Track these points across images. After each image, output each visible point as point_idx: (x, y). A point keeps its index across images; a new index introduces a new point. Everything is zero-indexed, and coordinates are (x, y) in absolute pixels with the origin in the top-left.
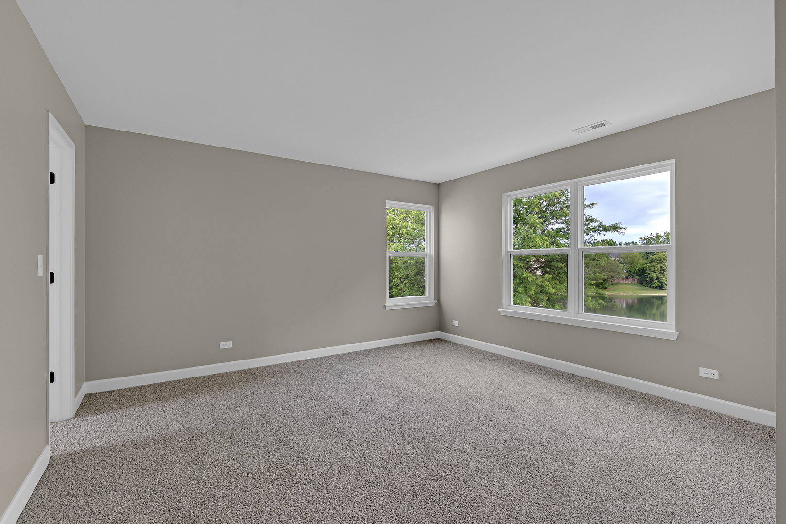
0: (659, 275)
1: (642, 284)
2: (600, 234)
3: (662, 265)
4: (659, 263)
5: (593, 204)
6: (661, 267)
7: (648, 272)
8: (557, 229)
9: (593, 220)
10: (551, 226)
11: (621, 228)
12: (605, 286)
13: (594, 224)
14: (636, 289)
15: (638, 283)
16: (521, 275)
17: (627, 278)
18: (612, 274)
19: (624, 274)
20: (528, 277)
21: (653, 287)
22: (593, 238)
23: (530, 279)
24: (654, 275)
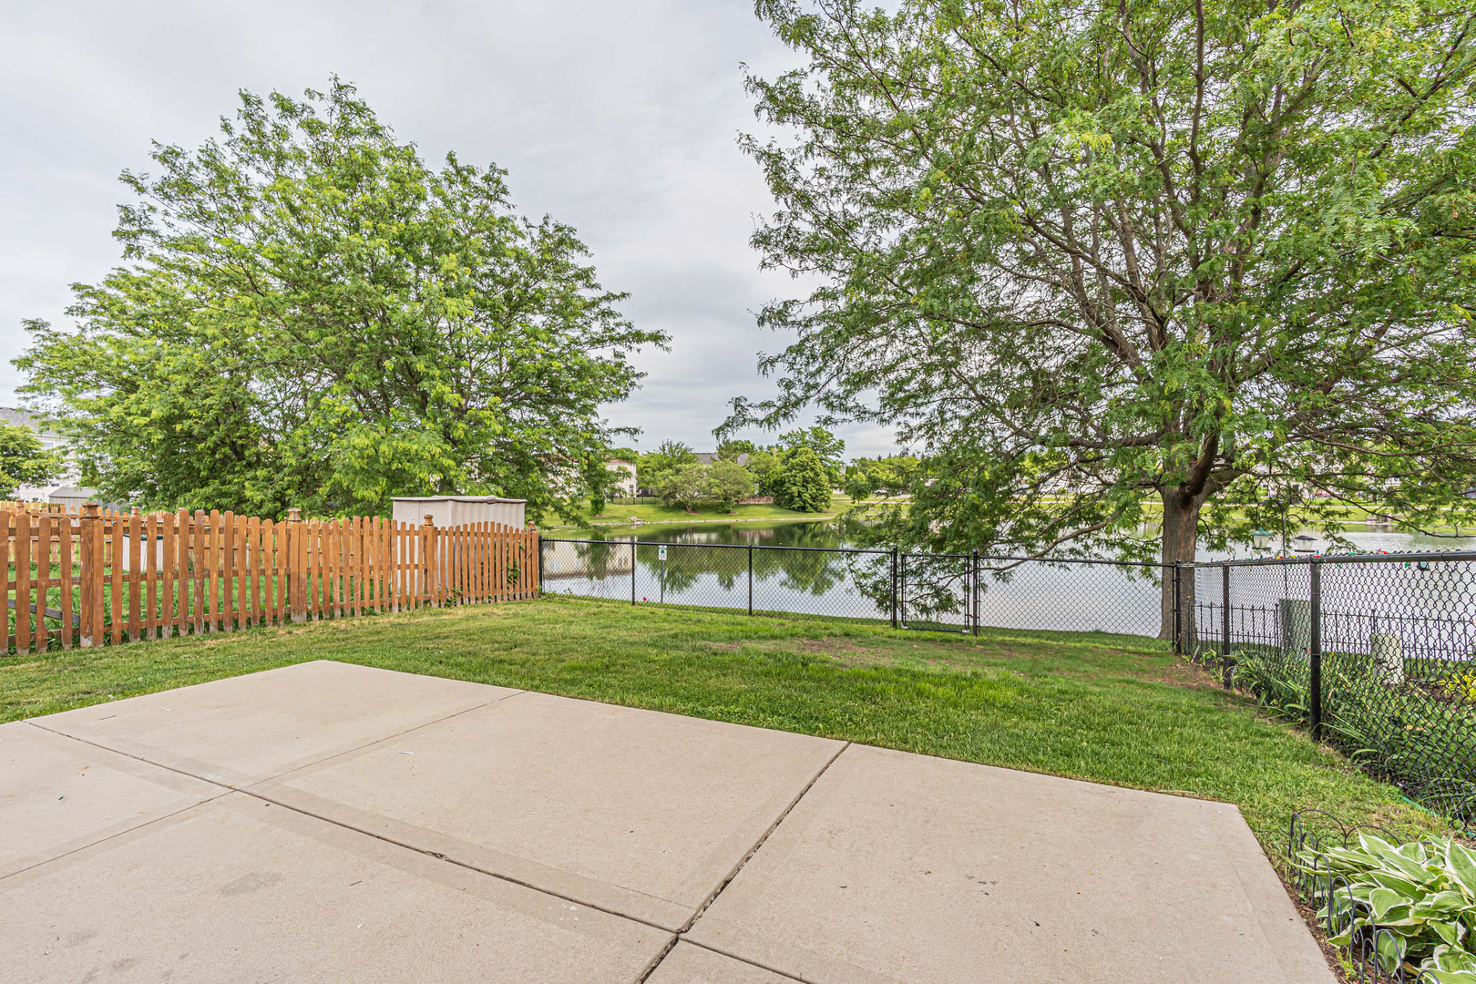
0: (801, 489)
1: (779, 505)
2: (631, 348)
3: (804, 473)
4: (801, 471)
5: (624, 295)
6: (804, 476)
7: (787, 485)
11: (666, 340)
12: (726, 508)
14: (775, 513)
15: (775, 503)
17: (760, 495)
18: (736, 488)
19: (756, 489)
21: (793, 509)
24: (794, 489)
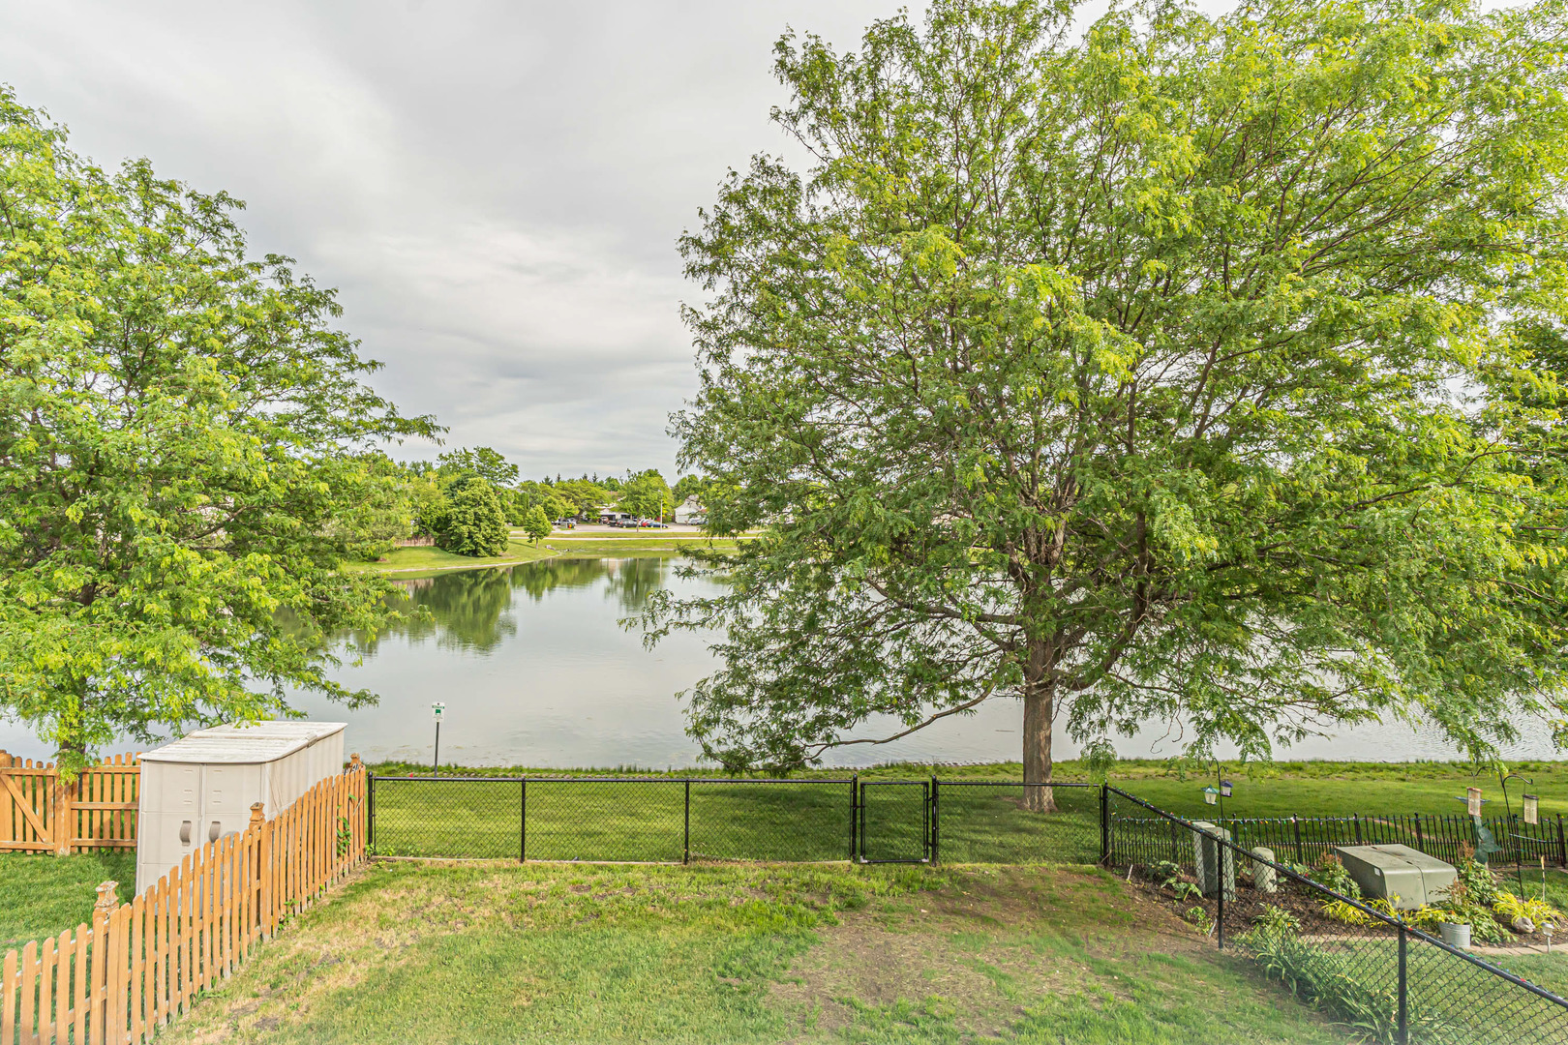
0: (472, 528)
1: (443, 548)
2: (389, 438)
3: (476, 509)
4: (472, 507)
6: (475, 513)
7: (454, 523)
8: (279, 416)
9: (376, 402)
10: (260, 406)
11: (438, 428)
13: (377, 413)
14: (434, 559)
15: (436, 545)
16: (162, 557)
17: (416, 536)
19: (412, 527)
20: (186, 562)
21: (462, 553)
22: (372, 447)
23: (195, 571)
24: (464, 529)
